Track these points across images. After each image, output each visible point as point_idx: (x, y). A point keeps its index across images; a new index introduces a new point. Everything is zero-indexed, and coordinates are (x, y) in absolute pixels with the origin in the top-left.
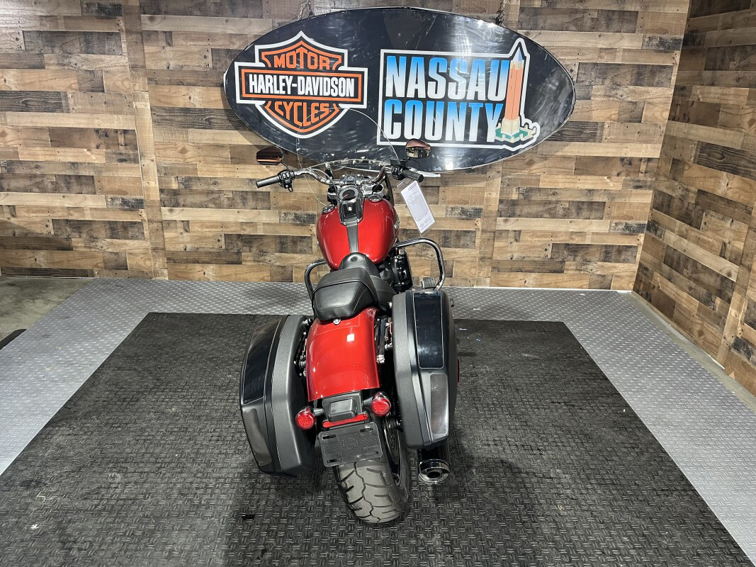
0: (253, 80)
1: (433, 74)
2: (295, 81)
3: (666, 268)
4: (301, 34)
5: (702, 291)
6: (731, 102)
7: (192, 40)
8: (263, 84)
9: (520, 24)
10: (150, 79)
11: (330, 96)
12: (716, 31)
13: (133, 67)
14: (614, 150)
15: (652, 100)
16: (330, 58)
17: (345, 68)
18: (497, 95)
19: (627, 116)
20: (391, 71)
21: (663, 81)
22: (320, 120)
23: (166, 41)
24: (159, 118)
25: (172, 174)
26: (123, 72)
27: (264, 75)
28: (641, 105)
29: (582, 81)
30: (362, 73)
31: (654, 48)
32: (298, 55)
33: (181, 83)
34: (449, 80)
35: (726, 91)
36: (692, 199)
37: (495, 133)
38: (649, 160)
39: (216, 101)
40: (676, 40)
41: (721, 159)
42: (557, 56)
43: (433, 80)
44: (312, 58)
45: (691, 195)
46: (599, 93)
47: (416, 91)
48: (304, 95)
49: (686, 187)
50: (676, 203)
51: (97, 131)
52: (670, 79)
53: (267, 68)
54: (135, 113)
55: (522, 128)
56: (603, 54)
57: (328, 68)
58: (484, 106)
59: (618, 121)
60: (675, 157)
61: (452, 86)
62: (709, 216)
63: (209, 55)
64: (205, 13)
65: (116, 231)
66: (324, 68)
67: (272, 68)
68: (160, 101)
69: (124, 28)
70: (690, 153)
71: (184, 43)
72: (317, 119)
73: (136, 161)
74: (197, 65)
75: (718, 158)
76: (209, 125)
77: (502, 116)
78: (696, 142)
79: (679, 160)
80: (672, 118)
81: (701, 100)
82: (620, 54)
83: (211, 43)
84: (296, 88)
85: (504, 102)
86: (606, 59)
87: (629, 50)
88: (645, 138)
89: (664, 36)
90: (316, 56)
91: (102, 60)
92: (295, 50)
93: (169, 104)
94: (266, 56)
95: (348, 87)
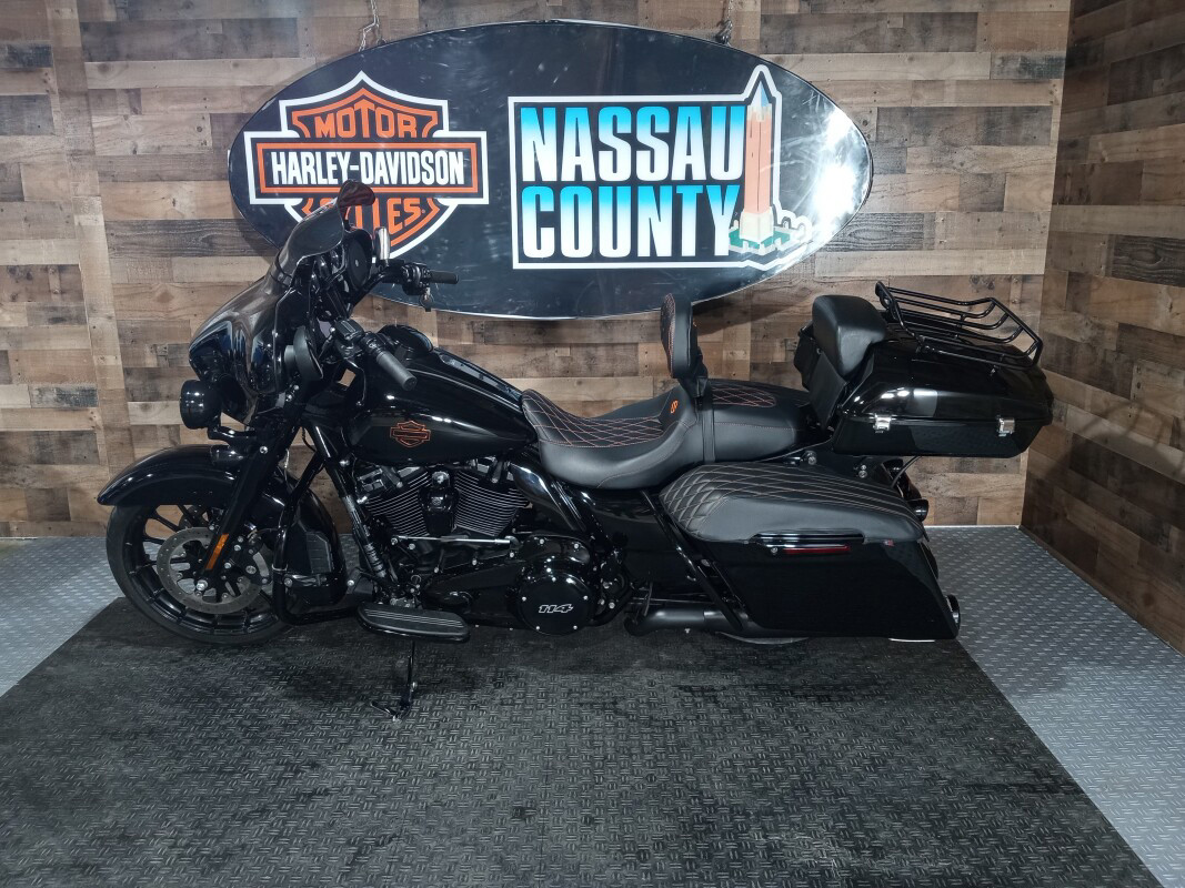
0: (279, 163)
1: (606, 136)
2: (355, 160)
3: (1074, 477)
4: (362, 76)
5: (1143, 515)
6: (1161, 155)
7: (177, 101)
8: (297, 169)
9: (764, 43)
10: (102, 174)
11: (421, 184)
12: (1122, 32)
13: (75, 154)
14: (956, 263)
15: (1018, 171)
16: (416, 116)
17: (445, 133)
18: (726, 169)
19: (975, 200)
20: (530, 135)
21: (1036, 134)
22: (405, 229)
23: (130, 103)
24: (121, 241)
25: (146, 340)
26: (56, 164)
27: (298, 152)
28: (1000, 180)
29: (887, 141)
30: (477, 141)
31: (1012, 76)
32: (358, 114)
33: (157, 178)
34: (636, 146)
35: (1152, 134)
36: (1110, 342)
37: (727, 240)
38: (1025, 278)
39: (220, 205)
40: (1051, 60)
41: (1154, 261)
42: (837, 99)
43: (606, 148)
44: (385, 118)
45: (1109, 334)
46: (920, 161)
47: (578, 169)
48: (373, 185)
49: (1097, 321)
50: (1083, 354)
51: (12, 270)
52: (1049, 131)
53: (302, 139)
54: (81, 234)
55: (778, 229)
56: (920, 91)
57: (414, 134)
58: (705, 190)
59: (960, 209)
60: (1074, 270)
61: (643, 157)
62: (1144, 371)
63: (207, 126)
64: (197, 54)
65: (49, 450)
66: (407, 134)
67: (313, 139)
68: (121, 211)
69: (56, 89)
70: (1097, 259)
71: (162, 108)
72: (400, 227)
73: (80, 320)
74: (186, 144)
75: (1147, 261)
76: (209, 249)
77: (739, 207)
78: (1106, 238)
79: (1079, 275)
80: (1059, 200)
81: (1107, 160)
82: (950, 90)
83: (209, 105)
84: (358, 174)
85: (741, 182)
86: (927, 100)
87: (968, 83)
88: (1013, 240)
89: (1028, 54)
90: (390, 115)
91: (18, 145)
92: (351, 105)
93: (136, 214)
94: (300, 119)
95: (456, 166)
